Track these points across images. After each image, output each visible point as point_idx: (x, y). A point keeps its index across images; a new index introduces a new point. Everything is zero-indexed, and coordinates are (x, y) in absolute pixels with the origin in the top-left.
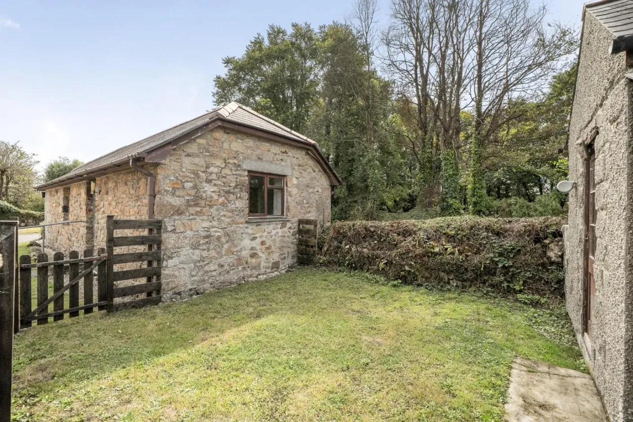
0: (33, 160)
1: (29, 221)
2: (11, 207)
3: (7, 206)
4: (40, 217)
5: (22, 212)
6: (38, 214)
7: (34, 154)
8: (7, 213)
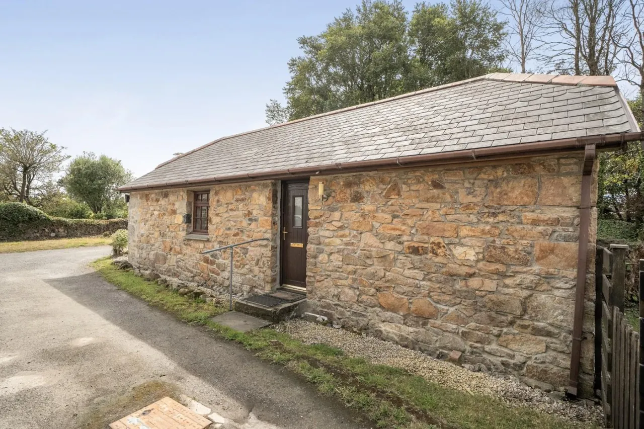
0: (62, 154)
1: (60, 230)
2: (40, 213)
3: (36, 212)
4: (72, 225)
5: (52, 219)
6: (71, 222)
7: (63, 147)
8: (36, 220)
